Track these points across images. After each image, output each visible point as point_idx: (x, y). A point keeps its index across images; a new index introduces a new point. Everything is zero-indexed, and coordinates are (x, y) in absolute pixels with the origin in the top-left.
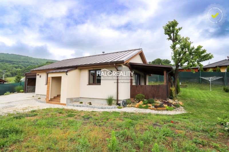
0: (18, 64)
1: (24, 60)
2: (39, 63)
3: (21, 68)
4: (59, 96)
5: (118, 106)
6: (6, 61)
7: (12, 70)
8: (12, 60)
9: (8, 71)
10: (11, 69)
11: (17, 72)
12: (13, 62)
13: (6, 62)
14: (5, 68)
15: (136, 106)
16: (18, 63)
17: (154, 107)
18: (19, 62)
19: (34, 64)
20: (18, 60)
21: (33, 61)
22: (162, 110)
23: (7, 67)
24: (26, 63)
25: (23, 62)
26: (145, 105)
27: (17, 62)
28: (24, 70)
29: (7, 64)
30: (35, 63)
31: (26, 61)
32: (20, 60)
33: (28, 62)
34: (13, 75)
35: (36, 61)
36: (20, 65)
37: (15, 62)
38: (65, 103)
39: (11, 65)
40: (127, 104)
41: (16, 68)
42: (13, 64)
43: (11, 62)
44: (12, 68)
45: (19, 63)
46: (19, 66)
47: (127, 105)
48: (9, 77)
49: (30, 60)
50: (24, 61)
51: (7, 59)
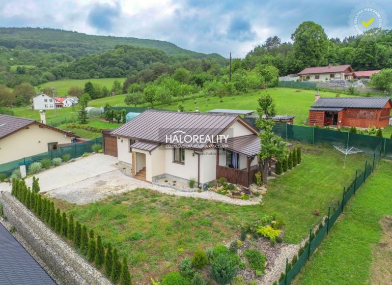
0: (62, 51)
1: (71, 41)
2: (100, 46)
3: (69, 61)
4: (144, 169)
5: (199, 189)
6: (39, 45)
7: (53, 66)
8: (49, 42)
9: (45, 68)
10: (51, 64)
11: (63, 70)
12: (52, 46)
13: (40, 48)
14: (41, 62)
15: (216, 190)
16: (61, 49)
17: (231, 194)
18: (63, 47)
19: (91, 49)
20: (59, 42)
21: (88, 43)
22: (238, 198)
23: (43, 59)
24: (75, 49)
25: (69, 45)
26: (224, 191)
27: (59, 47)
28: (76, 66)
29: (41, 52)
30: (93, 46)
31: (75, 43)
32: (63, 42)
33: (79, 46)
34: (57, 76)
35: (94, 41)
36: (65, 54)
37: (54, 46)
38: (151, 181)
39: (49, 55)
40: (209, 187)
41: (60, 60)
42: (53, 51)
43: (47, 46)
44: (52, 60)
45: (63, 49)
46: (64, 56)
47: (209, 189)
48: (52, 80)
49: (83, 42)
50: (70, 43)
51: (39, 41)
